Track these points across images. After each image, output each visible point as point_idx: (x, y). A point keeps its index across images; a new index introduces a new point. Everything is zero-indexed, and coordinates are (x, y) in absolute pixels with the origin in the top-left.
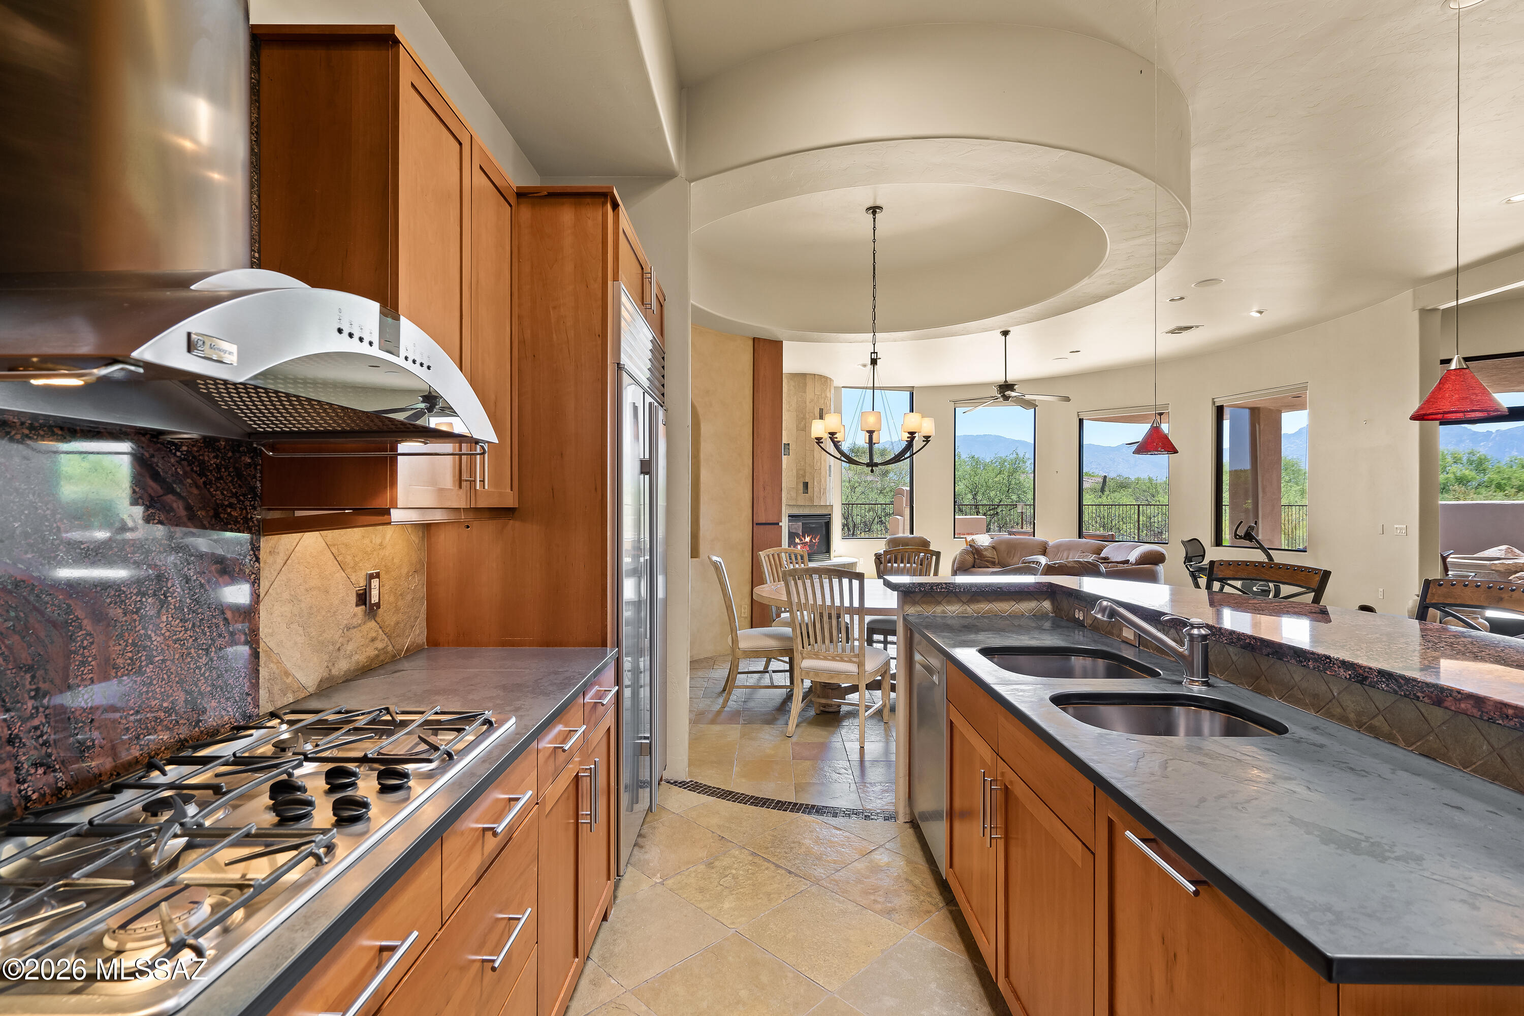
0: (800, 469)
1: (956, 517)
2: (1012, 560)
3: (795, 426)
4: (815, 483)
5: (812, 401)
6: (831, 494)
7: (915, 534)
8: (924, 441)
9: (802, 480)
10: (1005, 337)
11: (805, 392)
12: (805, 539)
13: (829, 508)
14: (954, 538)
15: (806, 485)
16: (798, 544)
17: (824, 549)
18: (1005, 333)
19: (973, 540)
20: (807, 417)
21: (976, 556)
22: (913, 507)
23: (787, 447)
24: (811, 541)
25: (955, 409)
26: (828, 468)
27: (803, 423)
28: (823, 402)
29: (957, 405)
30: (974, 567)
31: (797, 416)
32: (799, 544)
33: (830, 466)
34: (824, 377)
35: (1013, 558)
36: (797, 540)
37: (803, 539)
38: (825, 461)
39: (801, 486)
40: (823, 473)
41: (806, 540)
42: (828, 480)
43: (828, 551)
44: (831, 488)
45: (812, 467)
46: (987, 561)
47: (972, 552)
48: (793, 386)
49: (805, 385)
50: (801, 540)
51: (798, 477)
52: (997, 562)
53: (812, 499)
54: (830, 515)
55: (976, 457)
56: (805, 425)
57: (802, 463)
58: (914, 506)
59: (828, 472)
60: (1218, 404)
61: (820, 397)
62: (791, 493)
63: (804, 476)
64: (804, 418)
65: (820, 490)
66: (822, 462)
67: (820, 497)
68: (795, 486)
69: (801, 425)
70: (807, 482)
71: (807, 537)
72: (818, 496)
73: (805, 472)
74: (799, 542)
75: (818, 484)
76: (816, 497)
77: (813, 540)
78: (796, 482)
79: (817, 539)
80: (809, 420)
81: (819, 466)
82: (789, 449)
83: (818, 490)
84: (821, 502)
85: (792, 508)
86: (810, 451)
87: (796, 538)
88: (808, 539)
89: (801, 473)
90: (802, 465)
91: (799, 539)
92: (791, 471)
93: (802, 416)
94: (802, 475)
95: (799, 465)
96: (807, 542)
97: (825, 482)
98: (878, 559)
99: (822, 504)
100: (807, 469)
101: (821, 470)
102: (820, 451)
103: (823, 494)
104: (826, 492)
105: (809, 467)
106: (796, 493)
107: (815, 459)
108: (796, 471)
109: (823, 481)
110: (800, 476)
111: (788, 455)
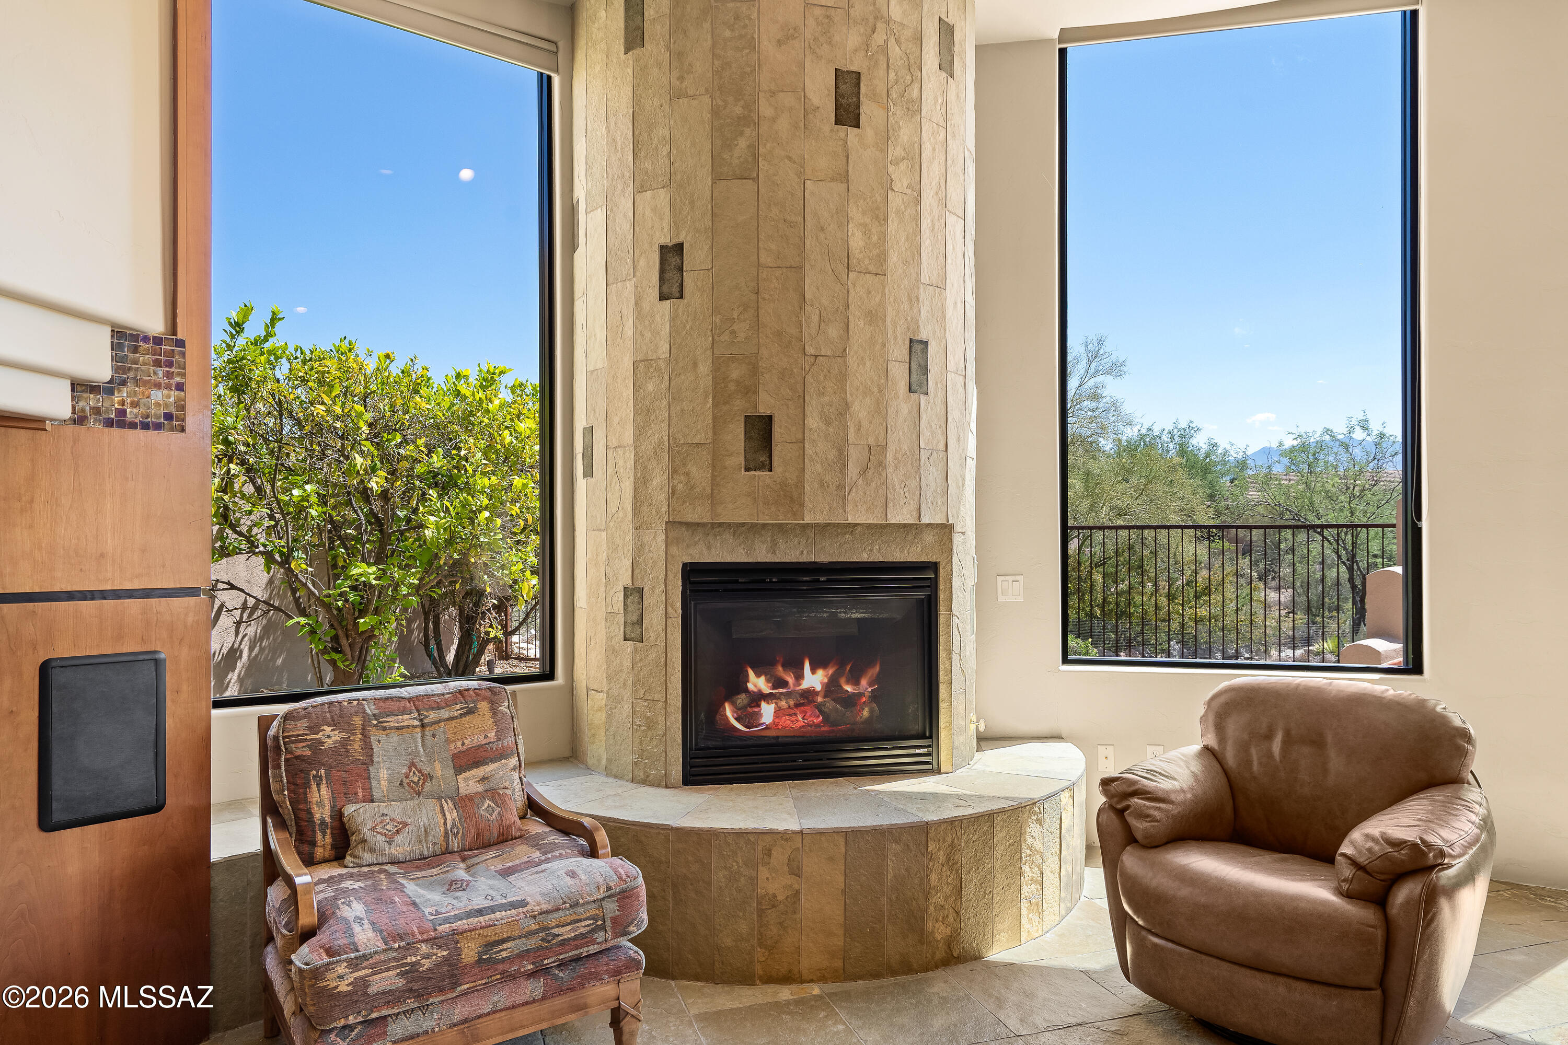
0: (732, 358)
3: (706, 158)
4: (813, 421)
5: (787, 36)
9: (739, 405)
12: (800, 677)
13: (929, 537)
15: (761, 432)
16: (759, 698)
20: (765, 109)
22: (1417, 533)
23: (674, 260)
24: (831, 687)
26: (898, 351)
27: (742, 143)
28: (854, 40)
31: (715, 112)
33: (918, 345)
36: (757, 683)
37: (790, 679)
38: (875, 317)
39: (735, 439)
40: (861, 374)
42: (902, 404)
45: (793, 343)
51: (720, 392)
53: (793, 495)
54: (934, 566)
56: (753, 150)
57: (742, 329)
58: (1425, 525)
59: (901, 370)
61: (837, 17)
62: (693, 469)
63: (749, 390)
64: (748, 119)
65: (840, 451)
66: (858, 324)
67: (841, 487)
68: (710, 433)
69: (737, 152)
70: (767, 412)
71: (813, 671)
72: (828, 478)
73: (754, 370)
74: (766, 689)
75: (828, 423)
76: (816, 485)
77: (848, 682)
78: (715, 418)
79: (864, 682)
80: (783, 125)
81: (833, 331)
82: (681, 269)
83: (832, 454)
84: (844, 507)
85: (710, 538)
86: (778, 273)
87: (751, 673)
88: (814, 680)
89: (736, 372)
90: (742, 336)
91: (768, 681)
92: (695, 365)
93: (738, 110)
94: (738, 383)
95: (726, 337)
96: (809, 694)
97: (880, 411)
98: (1120, 813)
99: (896, 518)
100: (764, 352)
101: (844, 354)
102: (841, 269)
103: (864, 471)
104: (881, 464)
105: (779, 334)
106: (714, 467)
107: (808, 308)
108: (719, 365)
109: (860, 409)
110: (732, 387)
111: (681, 297)
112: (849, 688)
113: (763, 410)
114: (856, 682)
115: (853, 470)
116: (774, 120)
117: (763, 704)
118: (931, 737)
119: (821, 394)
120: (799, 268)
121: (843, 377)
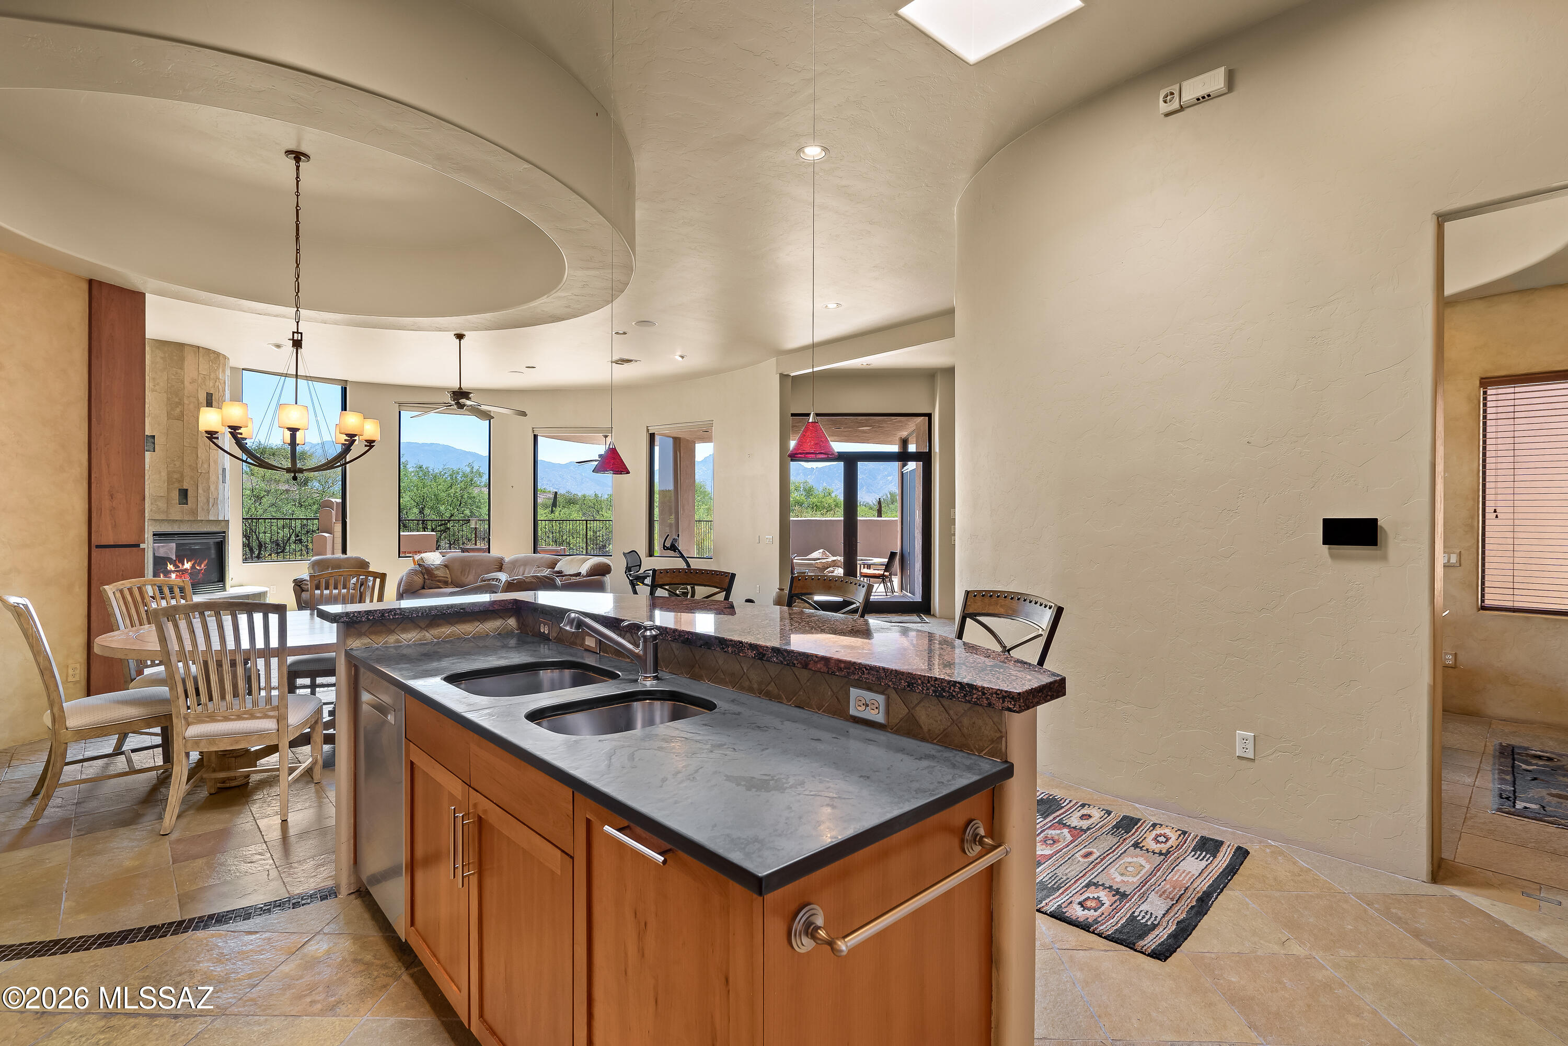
0: (175, 472)
1: (401, 533)
2: (466, 578)
3: (167, 411)
4: (200, 491)
5: (193, 381)
6: (226, 507)
7: (350, 553)
8: (366, 446)
9: (177, 485)
10: (460, 340)
11: (182, 368)
12: (183, 564)
13: (223, 524)
14: (399, 557)
15: (184, 494)
16: (171, 571)
17: (215, 576)
18: (460, 337)
19: (422, 559)
20: (186, 401)
21: (426, 577)
22: (346, 522)
23: (153, 440)
24: (193, 567)
25: (400, 412)
26: (220, 472)
27: (178, 410)
28: (211, 384)
29: (402, 408)
30: (423, 588)
31: (168, 399)
32: (173, 572)
33: (224, 470)
34: (214, 352)
35: (468, 575)
36: (170, 567)
37: (180, 565)
38: (216, 462)
39: (175, 495)
40: (213, 478)
41: (185, 567)
42: (221, 487)
43: (221, 578)
44: (226, 497)
45: (194, 468)
46: (439, 581)
47: (421, 572)
48: (162, 358)
49: (182, 359)
50: (176, 566)
51: (170, 481)
52: (450, 581)
53: (194, 512)
54: (224, 532)
55: (424, 467)
56: (186, 412)
57: (178, 463)
58: (348, 520)
59: (221, 477)
60: (651, 432)
61: (207, 377)
62: (159, 504)
63: (181, 481)
64: (180, 403)
65: (207, 500)
66: (212, 464)
67: (208, 510)
68: (167, 493)
69: (176, 412)
70: (187, 488)
71: (187, 563)
72: (204, 508)
73: (182, 475)
74: (173, 569)
75: (204, 492)
76: (201, 509)
77: (198, 566)
78: (168, 489)
79: (202, 566)
80: (192, 406)
81: (206, 466)
82: (154, 443)
83: (205, 501)
84: (209, 516)
85: (161, 524)
86: (190, 448)
87: (169, 564)
88: (187, 565)
89: (176, 476)
90: (178, 466)
91: (173, 566)
92: (160, 472)
93: (177, 400)
94: (176, 479)
95: (172, 465)
96: (186, 569)
97: (217, 489)
98: (299, 586)
99: (211, 518)
100: (185, 471)
101: (209, 472)
102: (208, 449)
103: (213, 506)
104: (217, 503)
105: (190, 466)
106: (167, 503)
107: (199, 459)
108: (169, 473)
109: (212, 488)
110: (174, 480)
111: (154, 451)
112: (198, 568)
113: (185, 488)
114: (201, 566)
115: (211, 505)
116: (188, 405)
117: (172, 574)
118: (222, 581)
119: (202, 484)
120: (197, 448)
121: (209, 478)
